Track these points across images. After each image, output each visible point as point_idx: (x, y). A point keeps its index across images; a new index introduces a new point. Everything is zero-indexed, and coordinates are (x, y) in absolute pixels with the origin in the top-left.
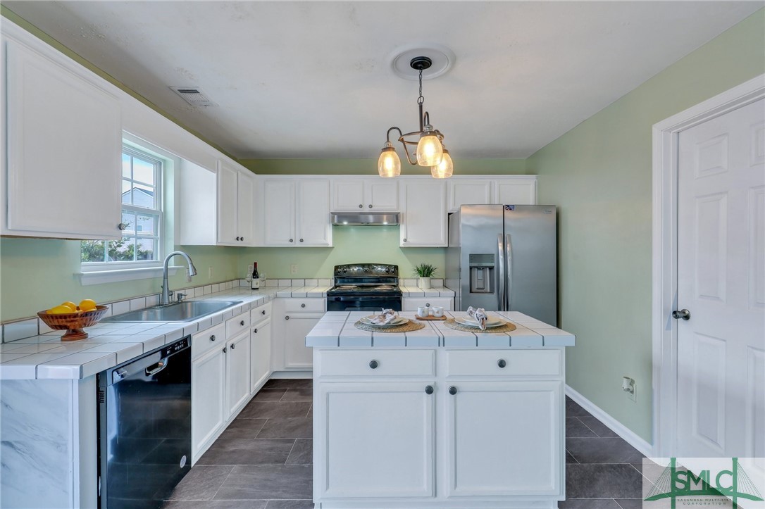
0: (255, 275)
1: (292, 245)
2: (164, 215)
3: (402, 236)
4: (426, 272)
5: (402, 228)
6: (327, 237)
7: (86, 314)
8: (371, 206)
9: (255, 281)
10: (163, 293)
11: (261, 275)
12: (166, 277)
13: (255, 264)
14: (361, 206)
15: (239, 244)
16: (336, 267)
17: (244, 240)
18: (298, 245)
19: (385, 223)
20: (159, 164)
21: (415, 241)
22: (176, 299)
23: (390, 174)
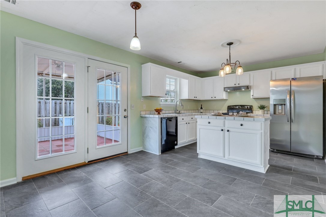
0: (201, 108)
1: (212, 99)
2: (177, 92)
3: (252, 94)
4: (262, 108)
5: (252, 91)
6: (224, 96)
7: (160, 110)
8: (239, 84)
9: (202, 110)
10: (175, 110)
11: (203, 108)
12: (176, 106)
13: (202, 105)
14: (235, 84)
15: (195, 99)
16: (228, 106)
17: (197, 97)
18: (214, 99)
19: (243, 90)
20: (176, 79)
21: (256, 96)
22: (179, 112)
23: (223, 76)
